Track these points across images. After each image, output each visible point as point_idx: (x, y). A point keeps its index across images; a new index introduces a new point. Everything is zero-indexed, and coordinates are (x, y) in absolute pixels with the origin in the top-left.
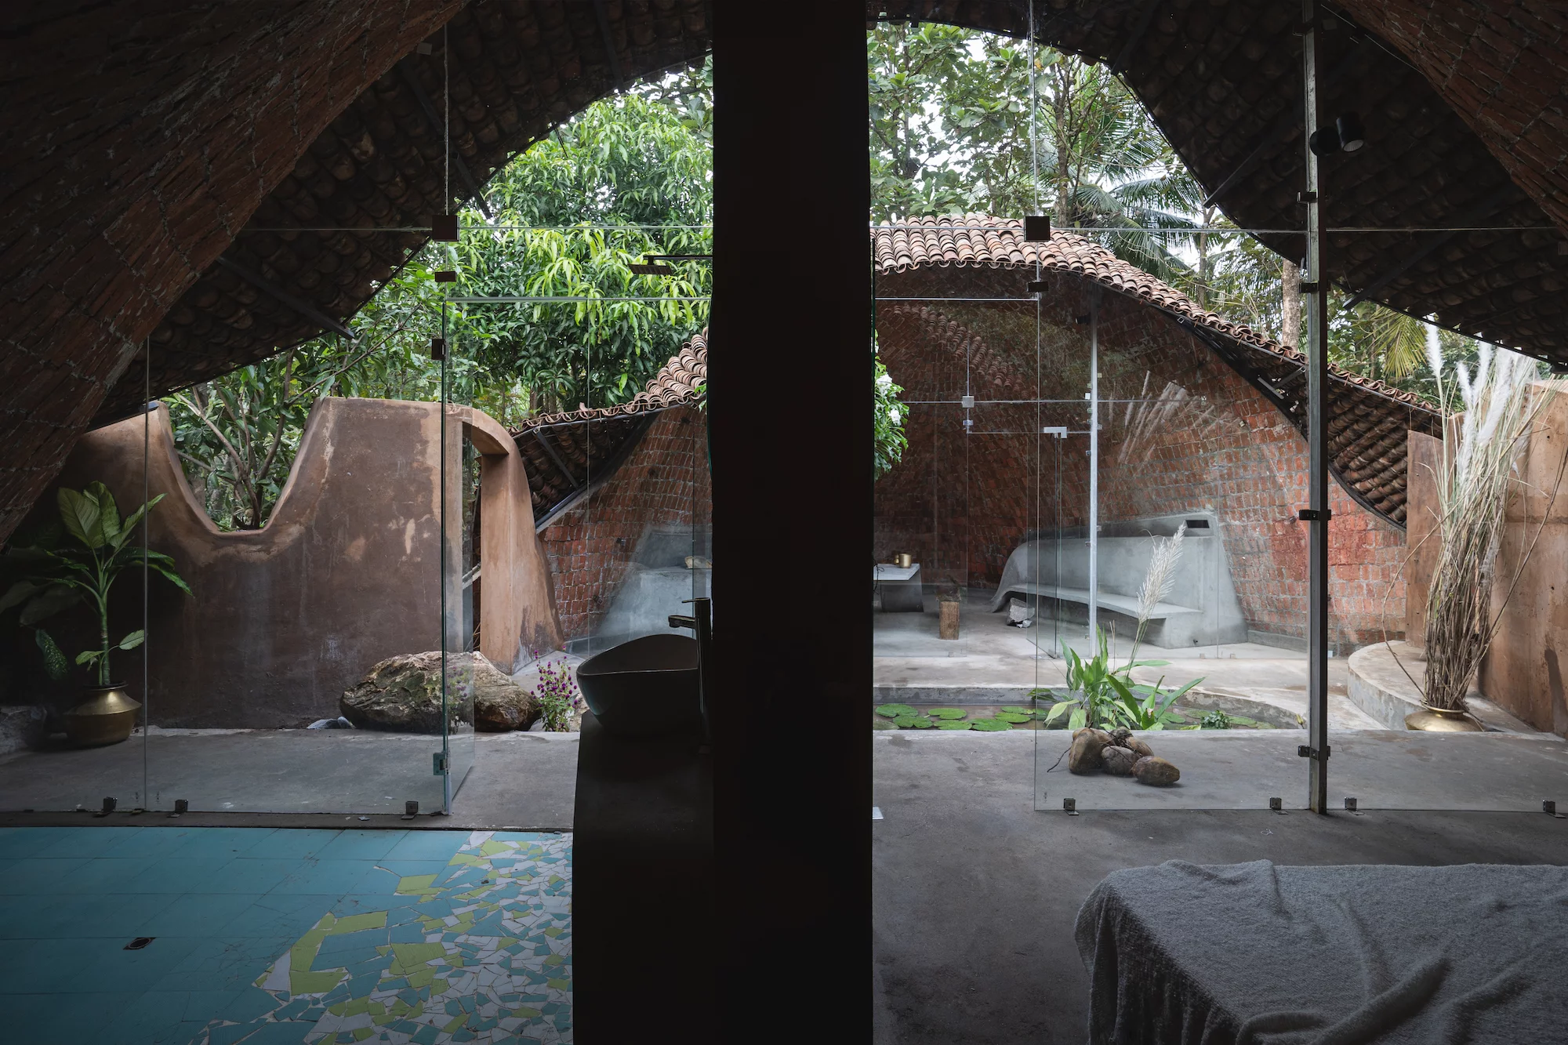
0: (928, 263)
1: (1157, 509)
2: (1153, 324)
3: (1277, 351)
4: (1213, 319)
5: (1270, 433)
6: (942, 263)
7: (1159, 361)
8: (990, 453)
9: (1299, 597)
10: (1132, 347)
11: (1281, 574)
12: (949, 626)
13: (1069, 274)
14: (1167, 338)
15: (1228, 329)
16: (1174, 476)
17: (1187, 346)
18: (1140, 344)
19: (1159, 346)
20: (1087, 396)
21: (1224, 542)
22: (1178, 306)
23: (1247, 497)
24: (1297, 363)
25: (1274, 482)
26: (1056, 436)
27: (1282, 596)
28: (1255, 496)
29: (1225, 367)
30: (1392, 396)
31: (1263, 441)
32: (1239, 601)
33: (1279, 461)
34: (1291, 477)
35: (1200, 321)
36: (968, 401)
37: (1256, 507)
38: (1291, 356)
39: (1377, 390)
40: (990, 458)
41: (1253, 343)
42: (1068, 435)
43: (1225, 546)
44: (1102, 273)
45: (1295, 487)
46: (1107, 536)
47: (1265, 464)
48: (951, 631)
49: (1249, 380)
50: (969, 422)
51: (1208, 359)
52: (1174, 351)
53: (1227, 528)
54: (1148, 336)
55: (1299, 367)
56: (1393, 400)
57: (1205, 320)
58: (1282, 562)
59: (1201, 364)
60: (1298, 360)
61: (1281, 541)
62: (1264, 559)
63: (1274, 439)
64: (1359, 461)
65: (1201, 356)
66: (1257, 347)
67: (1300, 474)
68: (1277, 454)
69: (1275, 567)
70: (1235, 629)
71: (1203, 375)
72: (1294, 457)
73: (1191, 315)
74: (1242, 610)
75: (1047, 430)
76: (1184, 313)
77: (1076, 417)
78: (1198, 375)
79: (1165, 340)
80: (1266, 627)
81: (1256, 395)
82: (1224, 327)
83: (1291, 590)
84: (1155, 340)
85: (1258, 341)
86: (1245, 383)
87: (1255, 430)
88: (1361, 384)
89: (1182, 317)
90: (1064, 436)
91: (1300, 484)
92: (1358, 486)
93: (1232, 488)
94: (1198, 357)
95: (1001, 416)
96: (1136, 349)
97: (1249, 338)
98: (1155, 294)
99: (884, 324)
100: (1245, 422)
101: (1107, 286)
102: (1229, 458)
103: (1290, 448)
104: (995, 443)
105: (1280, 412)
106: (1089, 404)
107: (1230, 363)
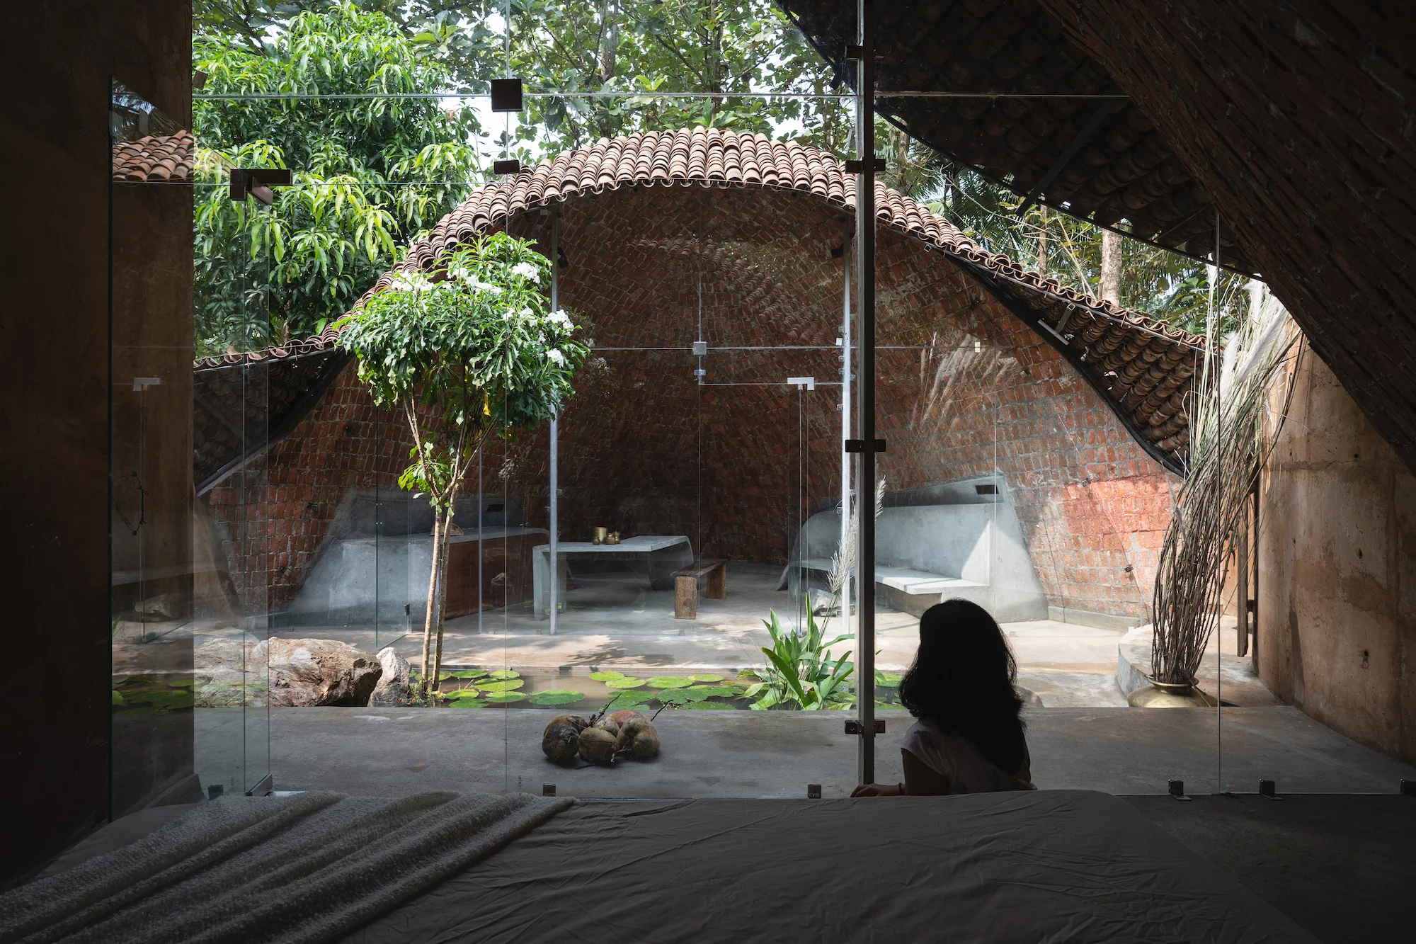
0: (630, 182)
1: (948, 474)
2: (918, 257)
3: (1039, 285)
4: (963, 246)
5: (1056, 384)
6: (647, 182)
7: (930, 301)
9: (1097, 568)
10: (899, 285)
11: (1077, 543)
12: (685, 604)
13: (795, 194)
14: (935, 274)
15: (983, 260)
16: (960, 436)
17: (958, 284)
18: (908, 281)
19: (927, 284)
20: (839, 342)
21: (1016, 509)
22: (923, 231)
23: (1035, 458)
24: (1064, 300)
25: (1063, 442)
26: (800, 388)
27: (1080, 568)
28: (1043, 457)
29: (1000, 307)
30: (1178, 338)
31: (1049, 393)
32: (1036, 574)
33: (1068, 417)
34: (1082, 435)
35: (948, 249)
36: (699, 348)
37: (1046, 469)
38: (1056, 292)
39: (1161, 332)
41: (1012, 276)
42: (816, 387)
43: (1017, 513)
45: (1087, 446)
46: (890, 506)
47: (1052, 420)
48: (687, 609)
49: (1027, 322)
50: (701, 372)
51: (982, 298)
52: (944, 289)
53: (1018, 493)
54: (915, 270)
55: (1067, 303)
56: (1179, 343)
57: (954, 248)
58: (1077, 530)
59: (975, 305)
60: (1064, 296)
61: (1075, 506)
62: (1058, 527)
63: (1060, 392)
64: (1158, 416)
65: (974, 295)
66: (1016, 280)
67: (1091, 431)
68: (1065, 408)
69: (1071, 535)
70: (1032, 605)
71: (978, 318)
72: (1084, 412)
73: (938, 241)
74: (1040, 585)
75: (791, 381)
76: (931, 240)
77: (827, 367)
78: (973, 318)
79: (933, 277)
80: (1066, 603)
81: (1036, 339)
82: (977, 257)
83: (1088, 560)
84: (923, 278)
85: (1019, 275)
86: (1024, 327)
87: (1039, 382)
88: (1141, 325)
89: (929, 244)
90: (811, 387)
91: (1093, 442)
92: (1160, 444)
93: (1019, 449)
94: (971, 297)
96: (903, 288)
97: (1007, 270)
98: (898, 217)
99: (623, 261)
100: (1027, 371)
102: (1013, 412)
103: (1079, 401)
105: (1065, 360)
106: (841, 351)
107: (1007, 304)
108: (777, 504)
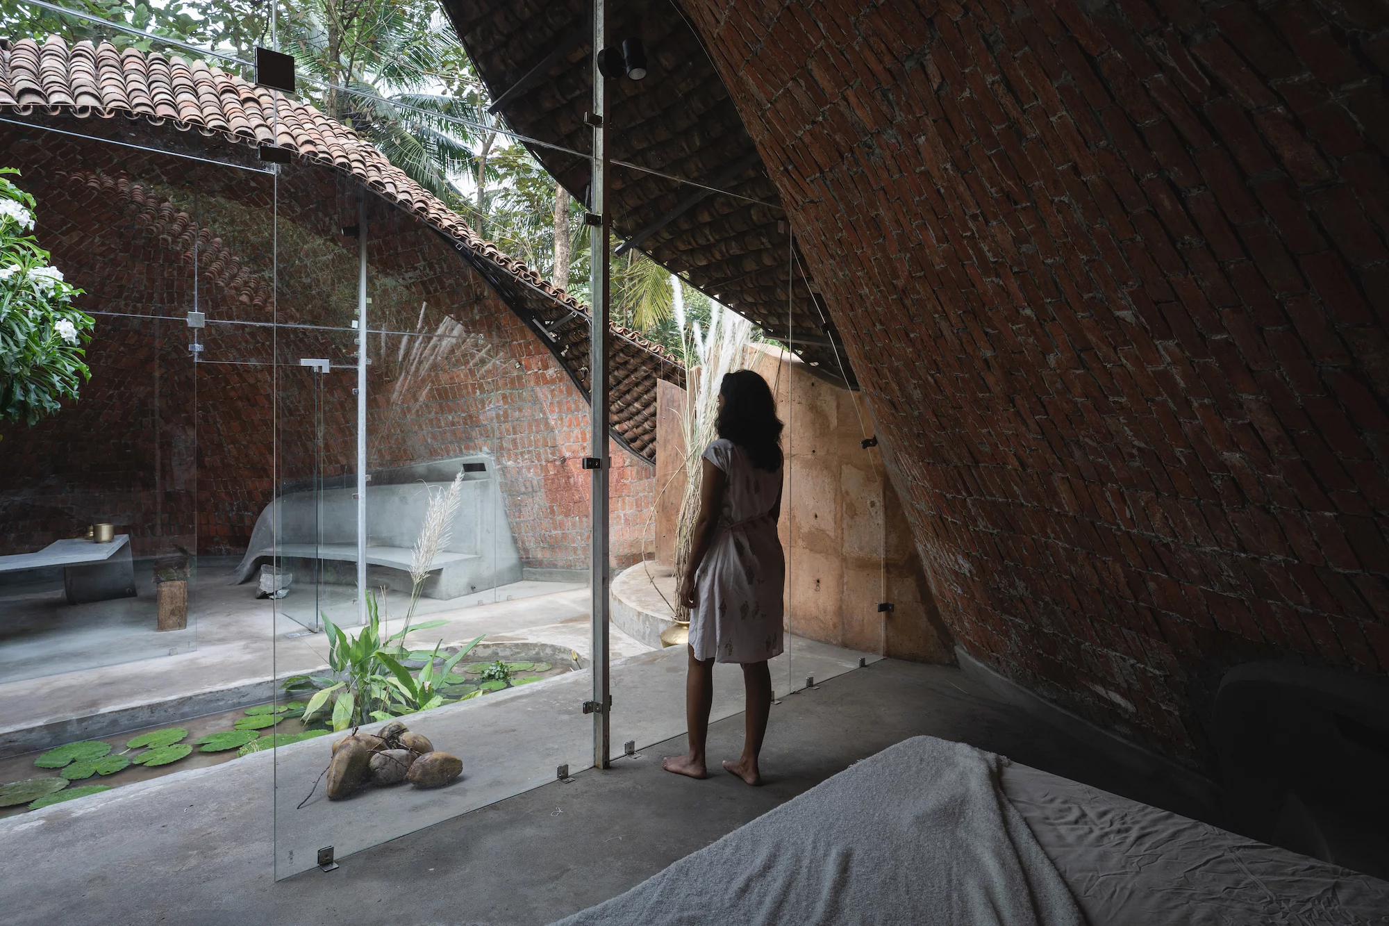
0: (129, 113)
1: (433, 453)
2: (429, 248)
3: (551, 293)
4: (492, 250)
5: (543, 375)
7: (436, 290)
8: (233, 388)
9: (568, 532)
10: (407, 272)
11: (552, 512)
12: (173, 613)
14: (445, 266)
15: (507, 263)
16: (450, 418)
17: (465, 278)
18: (415, 269)
19: (435, 274)
20: (355, 324)
21: (501, 485)
22: (457, 230)
23: (522, 439)
24: (569, 307)
25: (547, 424)
26: (316, 370)
27: (554, 532)
28: (529, 438)
29: (502, 304)
30: (645, 347)
31: (537, 383)
32: (515, 540)
33: (551, 403)
34: (562, 419)
35: (478, 250)
36: (195, 319)
37: (530, 449)
38: (564, 299)
39: (634, 340)
40: (232, 394)
41: (529, 281)
42: (331, 369)
43: (501, 487)
44: (373, 176)
45: (565, 428)
46: (380, 484)
47: (538, 406)
48: (174, 619)
49: (524, 320)
50: (198, 347)
51: (486, 294)
52: (451, 281)
53: (504, 470)
54: (425, 260)
55: (571, 311)
56: (646, 350)
57: (483, 250)
58: (553, 500)
59: (479, 299)
60: (568, 304)
61: (553, 479)
62: (537, 499)
63: (547, 382)
64: (619, 405)
65: (478, 290)
66: (532, 286)
67: (569, 416)
68: (549, 396)
69: (548, 505)
70: (511, 569)
71: (481, 311)
72: (565, 400)
73: (470, 242)
74: (517, 550)
75: (304, 362)
76: (463, 239)
77: (341, 349)
78: (476, 311)
79: (441, 268)
80: (540, 564)
81: (531, 336)
82: (502, 261)
83: (561, 525)
84: (431, 266)
85: (534, 280)
86: (520, 323)
87: (529, 373)
88: (621, 334)
89: (460, 243)
90: (326, 370)
91: (570, 425)
92: (617, 427)
93: (508, 431)
94: (476, 291)
95: (247, 342)
96: (410, 274)
97: (526, 276)
98: (433, 213)
100: (520, 364)
101: (378, 193)
102: (504, 397)
103: (561, 391)
104: (239, 375)
105: (552, 355)
106: (356, 334)
107: (508, 301)
108: (226, 487)
